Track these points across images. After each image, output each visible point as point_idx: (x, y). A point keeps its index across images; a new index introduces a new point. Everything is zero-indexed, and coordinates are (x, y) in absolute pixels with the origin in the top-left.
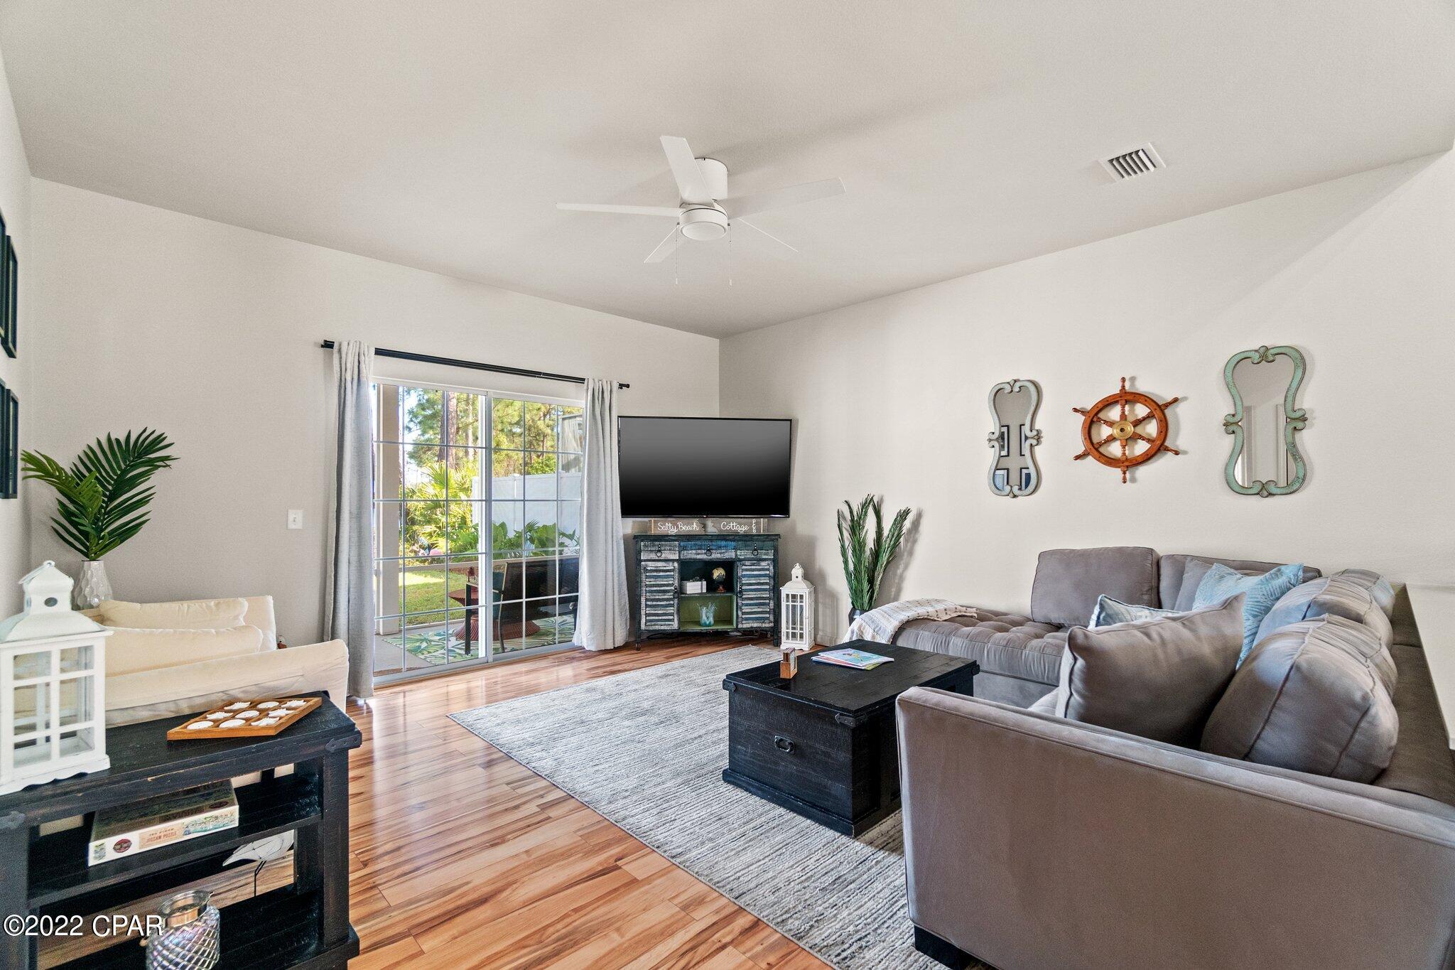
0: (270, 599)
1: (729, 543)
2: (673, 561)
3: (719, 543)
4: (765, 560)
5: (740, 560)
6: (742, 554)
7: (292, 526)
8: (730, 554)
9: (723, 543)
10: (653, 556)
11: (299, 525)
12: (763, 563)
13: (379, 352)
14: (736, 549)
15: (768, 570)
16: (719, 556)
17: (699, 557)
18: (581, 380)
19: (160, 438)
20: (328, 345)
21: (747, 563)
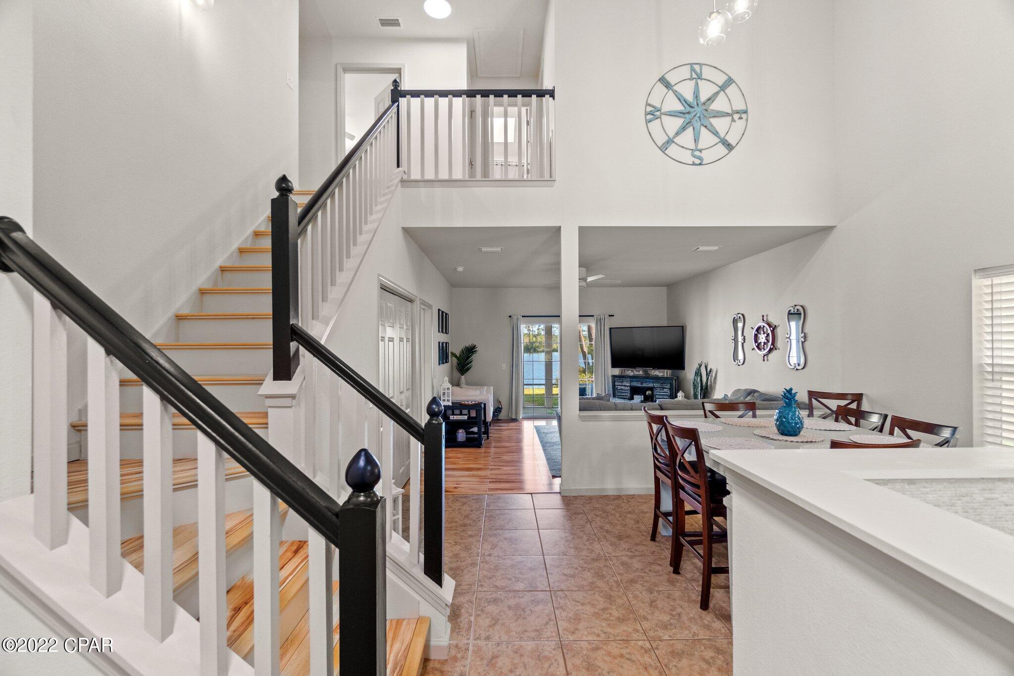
0: (492, 387)
1: (650, 380)
2: (628, 386)
3: (646, 380)
4: (666, 388)
5: (655, 388)
6: (656, 385)
7: (503, 368)
8: (651, 385)
9: (648, 380)
10: (620, 384)
11: (504, 368)
12: (665, 390)
13: (523, 316)
14: (653, 383)
15: (667, 392)
16: (646, 385)
17: (638, 385)
18: (593, 316)
19: (475, 346)
20: (510, 317)
21: (658, 389)
